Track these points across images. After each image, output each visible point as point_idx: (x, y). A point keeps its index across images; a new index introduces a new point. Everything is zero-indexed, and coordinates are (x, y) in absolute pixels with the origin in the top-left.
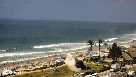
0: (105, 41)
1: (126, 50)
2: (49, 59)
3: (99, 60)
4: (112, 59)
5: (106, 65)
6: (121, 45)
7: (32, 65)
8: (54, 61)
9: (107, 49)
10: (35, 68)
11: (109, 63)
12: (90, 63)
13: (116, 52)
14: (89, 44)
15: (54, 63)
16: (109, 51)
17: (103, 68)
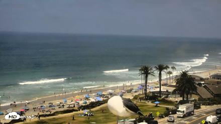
2: (77, 97)
3: (159, 99)
4: (181, 97)
5: (171, 107)
9: (171, 81)
10: (54, 111)
11: (176, 103)
12: (145, 103)
13: (186, 85)
14: (143, 72)
15: (86, 103)
16: (175, 84)
17: (165, 110)
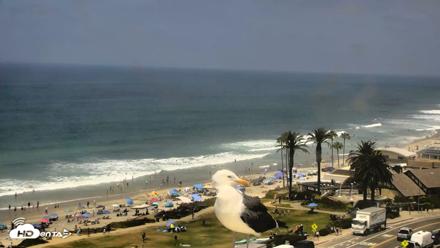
0: (336, 135)
1: (402, 165)
2: (153, 193)
4: (360, 193)
5: (340, 214)
6: (387, 149)
7: (100, 213)
8: (170, 201)
10: (108, 222)
13: (371, 169)
15: (171, 206)
16: (348, 168)
17: (329, 221)
